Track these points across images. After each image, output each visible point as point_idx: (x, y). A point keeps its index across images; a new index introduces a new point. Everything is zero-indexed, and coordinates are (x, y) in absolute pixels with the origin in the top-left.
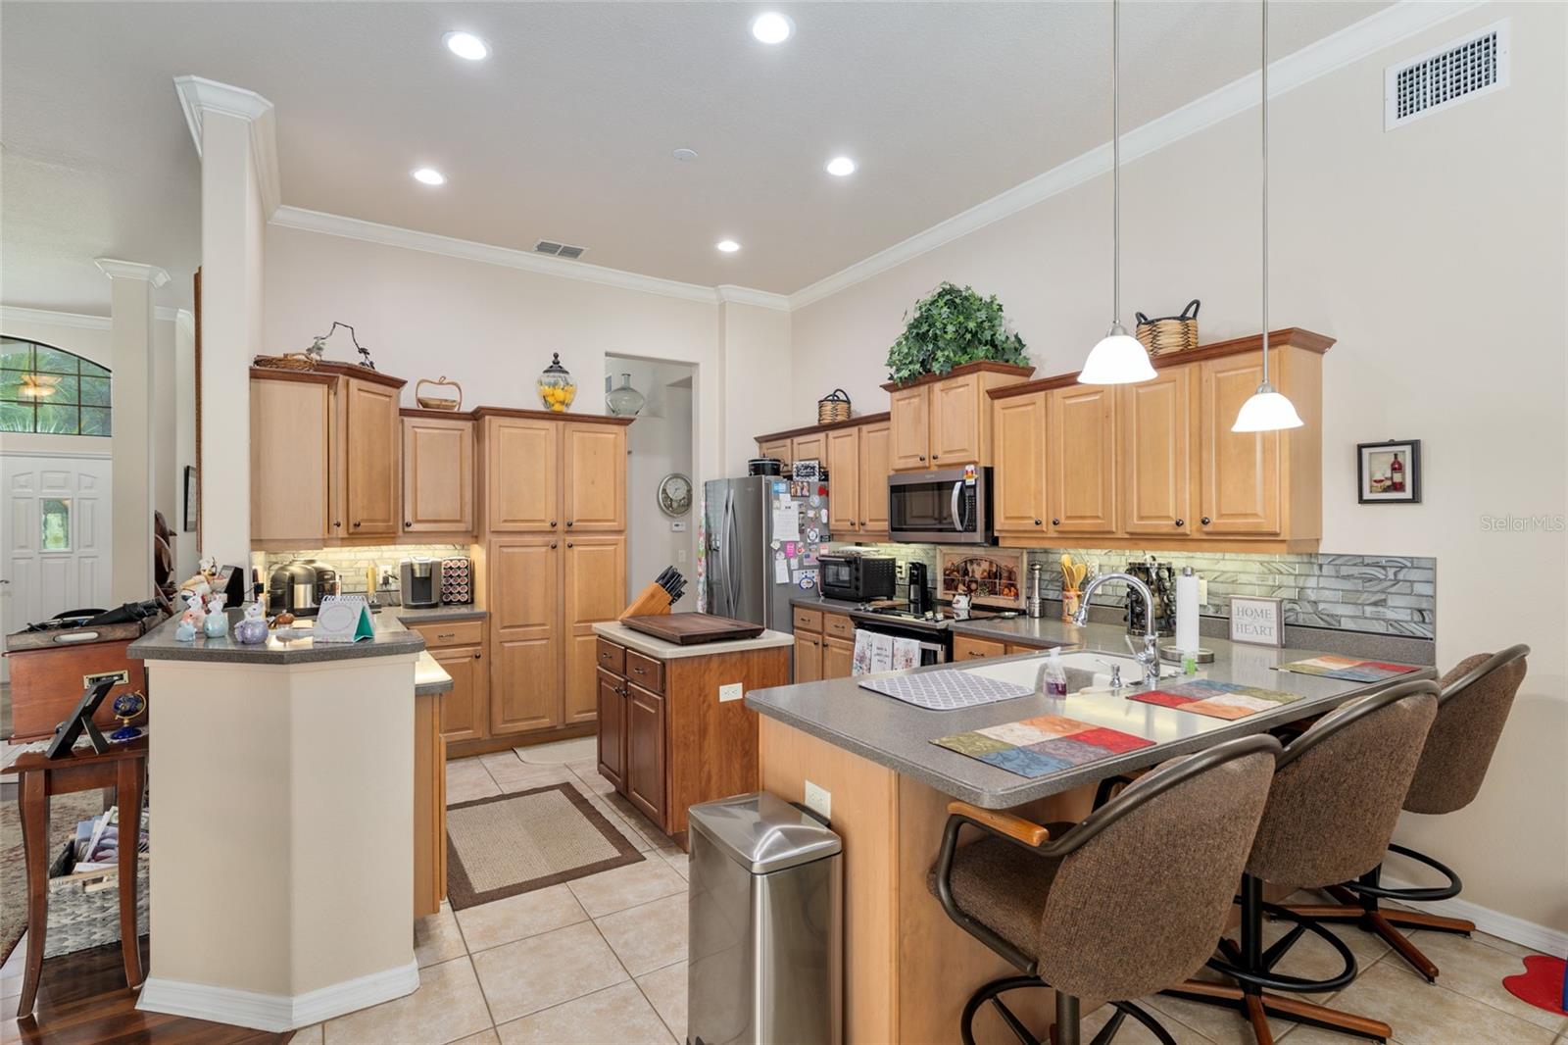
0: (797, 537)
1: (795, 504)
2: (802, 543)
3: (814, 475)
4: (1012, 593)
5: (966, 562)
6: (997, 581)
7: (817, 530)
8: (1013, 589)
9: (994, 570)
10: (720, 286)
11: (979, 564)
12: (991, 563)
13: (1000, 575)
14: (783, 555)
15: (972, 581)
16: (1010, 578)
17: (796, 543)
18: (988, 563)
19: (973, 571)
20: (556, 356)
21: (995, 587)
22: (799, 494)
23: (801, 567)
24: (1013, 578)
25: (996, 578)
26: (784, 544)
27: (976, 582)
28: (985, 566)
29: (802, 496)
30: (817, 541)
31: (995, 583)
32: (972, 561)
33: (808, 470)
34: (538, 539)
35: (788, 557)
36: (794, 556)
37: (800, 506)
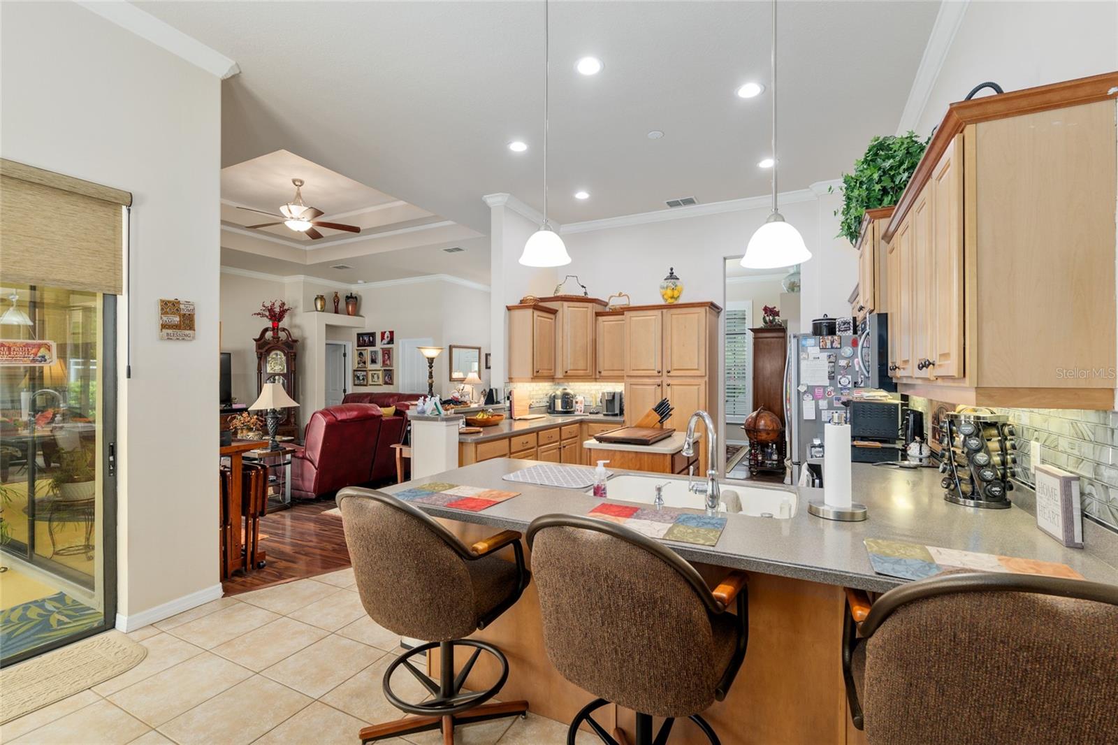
0: (827, 382)
1: (824, 355)
2: (832, 388)
3: (850, 329)
7: (850, 377)
10: (810, 186)
14: (811, 397)
17: (825, 387)
20: (672, 269)
22: (829, 345)
23: (831, 407)
26: (811, 390)
29: (832, 348)
30: (850, 386)
33: (846, 326)
34: (651, 381)
35: (816, 398)
36: (823, 398)
37: (829, 356)
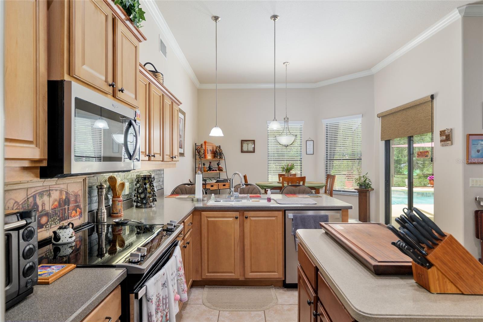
4: (78, 213)
5: (34, 197)
6: (66, 207)
8: (78, 209)
9: (64, 197)
11: (49, 195)
12: (61, 191)
13: (69, 200)
15: (41, 216)
16: (76, 201)
18: (58, 192)
19: (43, 204)
21: (65, 213)
24: (78, 201)
25: (65, 205)
27: (47, 214)
28: (55, 195)
31: (65, 209)
32: (41, 194)
